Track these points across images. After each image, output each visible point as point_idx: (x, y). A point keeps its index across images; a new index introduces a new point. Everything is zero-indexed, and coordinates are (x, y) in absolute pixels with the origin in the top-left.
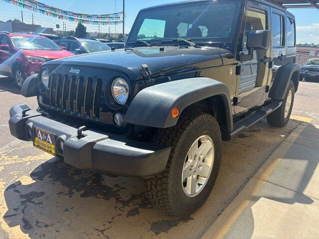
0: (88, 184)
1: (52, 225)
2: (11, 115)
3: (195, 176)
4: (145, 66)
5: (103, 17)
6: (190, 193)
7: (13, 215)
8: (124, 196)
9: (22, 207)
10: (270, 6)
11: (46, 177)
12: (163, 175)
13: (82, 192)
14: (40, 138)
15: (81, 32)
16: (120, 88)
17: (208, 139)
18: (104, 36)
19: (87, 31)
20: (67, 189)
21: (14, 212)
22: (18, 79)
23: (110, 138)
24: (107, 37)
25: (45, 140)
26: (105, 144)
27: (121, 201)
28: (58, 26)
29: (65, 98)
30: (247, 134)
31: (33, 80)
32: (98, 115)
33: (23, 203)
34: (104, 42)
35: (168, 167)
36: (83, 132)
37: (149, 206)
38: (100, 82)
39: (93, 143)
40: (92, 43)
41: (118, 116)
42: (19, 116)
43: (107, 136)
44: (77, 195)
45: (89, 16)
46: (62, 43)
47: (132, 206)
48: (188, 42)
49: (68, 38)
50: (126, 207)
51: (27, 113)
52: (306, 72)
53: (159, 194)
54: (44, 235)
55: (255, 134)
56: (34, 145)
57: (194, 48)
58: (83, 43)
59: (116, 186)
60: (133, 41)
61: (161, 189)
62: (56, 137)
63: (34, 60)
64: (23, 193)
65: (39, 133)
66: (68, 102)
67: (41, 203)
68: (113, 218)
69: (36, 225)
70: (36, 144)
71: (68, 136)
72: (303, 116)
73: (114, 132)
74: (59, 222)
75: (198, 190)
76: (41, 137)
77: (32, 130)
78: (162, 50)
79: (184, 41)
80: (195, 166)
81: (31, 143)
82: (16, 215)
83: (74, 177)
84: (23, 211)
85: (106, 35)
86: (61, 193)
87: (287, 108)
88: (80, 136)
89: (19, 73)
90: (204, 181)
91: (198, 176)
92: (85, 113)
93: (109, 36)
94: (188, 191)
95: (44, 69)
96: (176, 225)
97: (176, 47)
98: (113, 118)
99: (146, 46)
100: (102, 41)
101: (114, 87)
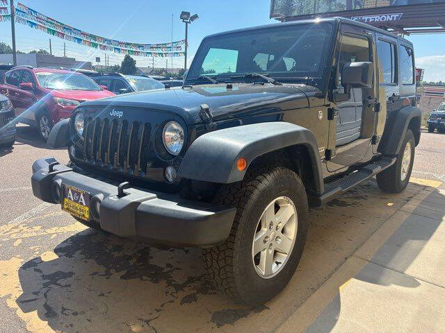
0: (131, 262)
1: (83, 313)
2: (34, 171)
3: (271, 252)
4: (205, 106)
5: (158, 46)
6: (264, 273)
7: (33, 300)
8: (179, 279)
9: (45, 290)
10: (375, 31)
11: (77, 254)
12: (227, 246)
13: (123, 273)
14: (70, 199)
15: (129, 66)
16: (173, 134)
17: (288, 202)
18: (159, 72)
19: (137, 66)
20: (102, 269)
21: (34, 297)
22: (42, 128)
23: (159, 197)
24: (164, 73)
25: (77, 201)
26: (152, 205)
27: (174, 285)
28: (98, 60)
29: (104, 150)
30: (349, 201)
31: (63, 126)
32: (144, 169)
33: (45, 285)
34: (159, 79)
35: (232, 235)
36: (125, 191)
37: (210, 291)
38: (148, 126)
39: (137, 204)
40: (143, 81)
41: (170, 170)
42: (45, 171)
43: (155, 195)
44: (116, 276)
45: (139, 46)
46: (103, 81)
47: (187, 291)
48: (266, 78)
49: (111, 75)
50: (180, 293)
51: (54, 168)
52: (439, 121)
53: (222, 272)
54: (71, 325)
55: (361, 201)
56: (62, 208)
57: (273, 86)
58: (132, 80)
59: (169, 265)
60: (194, 77)
61: (224, 265)
62: (90, 196)
63: (65, 103)
64: (46, 273)
65: (70, 192)
66: (107, 155)
67: (70, 286)
68: (162, 306)
69: (62, 312)
70: (66, 207)
71: (106, 195)
72: (429, 178)
73: (164, 190)
74: (91, 309)
75: (276, 269)
76: (71, 197)
77: (60, 189)
78: (230, 87)
79: (260, 77)
80: (271, 237)
81: (59, 206)
82: (35, 300)
83: (113, 253)
84: (45, 296)
85: (163, 70)
86: (95, 273)
87: (405, 167)
88: (121, 195)
89: (45, 120)
90: (283, 259)
91: (276, 252)
92: (129, 166)
93: (166, 72)
94: (262, 270)
95: (79, 112)
96: (245, 315)
97: (249, 84)
98: (164, 172)
99: (211, 83)
100: (157, 79)
101: (167, 133)
